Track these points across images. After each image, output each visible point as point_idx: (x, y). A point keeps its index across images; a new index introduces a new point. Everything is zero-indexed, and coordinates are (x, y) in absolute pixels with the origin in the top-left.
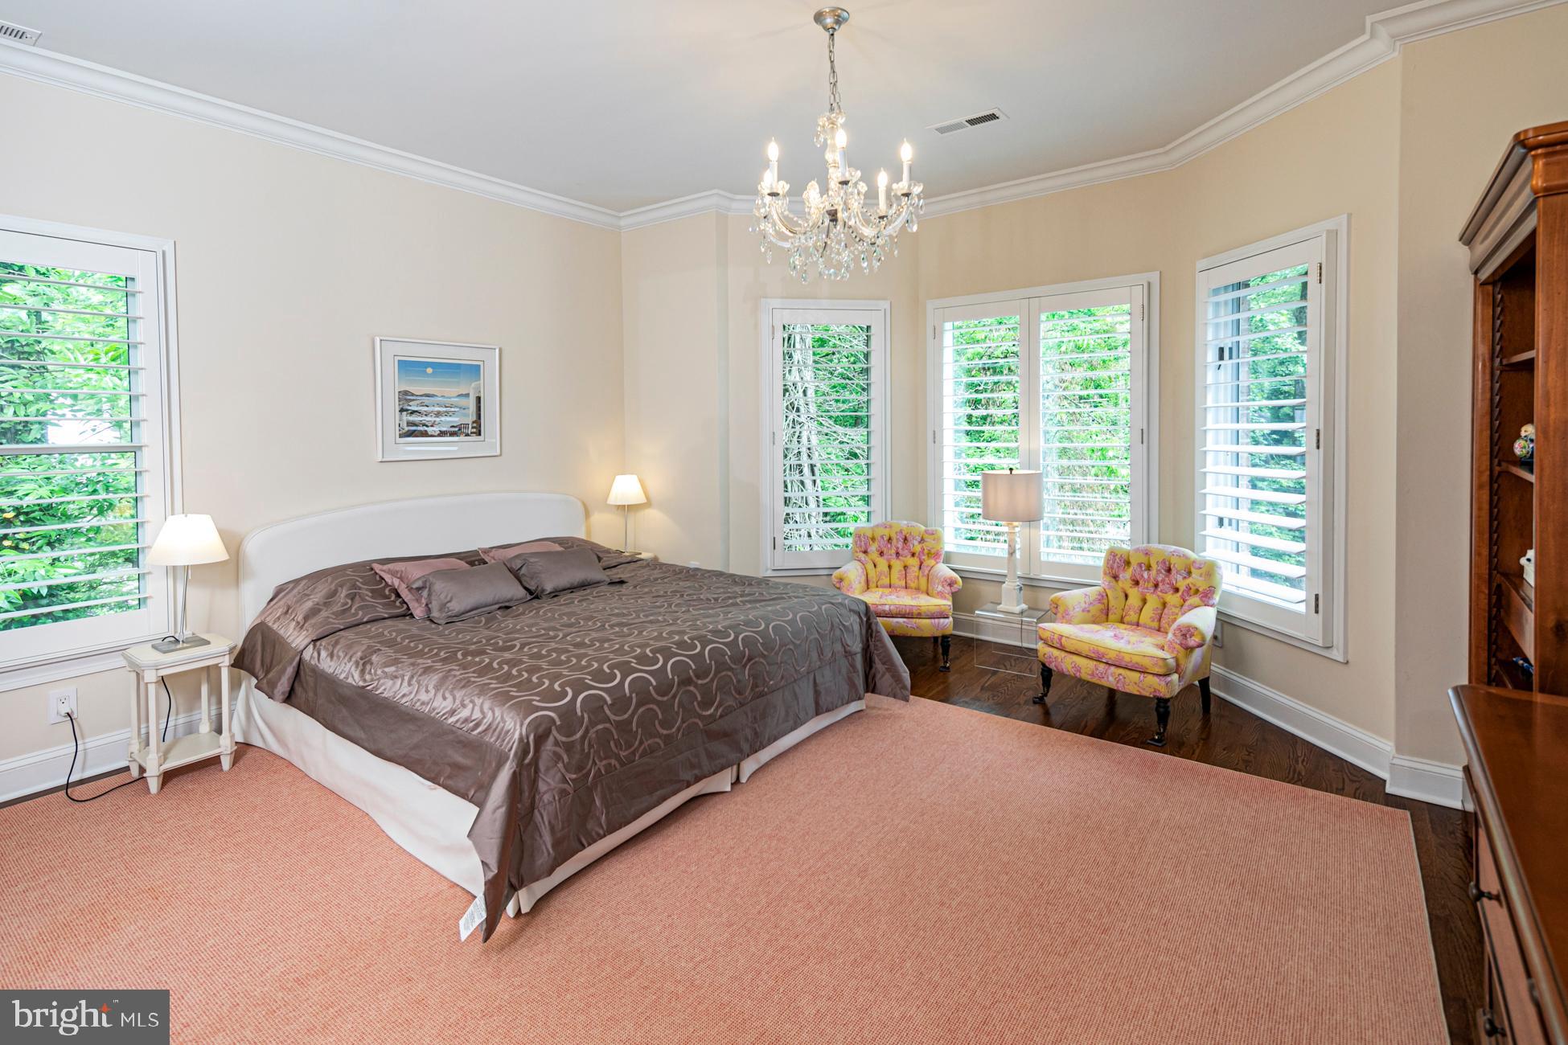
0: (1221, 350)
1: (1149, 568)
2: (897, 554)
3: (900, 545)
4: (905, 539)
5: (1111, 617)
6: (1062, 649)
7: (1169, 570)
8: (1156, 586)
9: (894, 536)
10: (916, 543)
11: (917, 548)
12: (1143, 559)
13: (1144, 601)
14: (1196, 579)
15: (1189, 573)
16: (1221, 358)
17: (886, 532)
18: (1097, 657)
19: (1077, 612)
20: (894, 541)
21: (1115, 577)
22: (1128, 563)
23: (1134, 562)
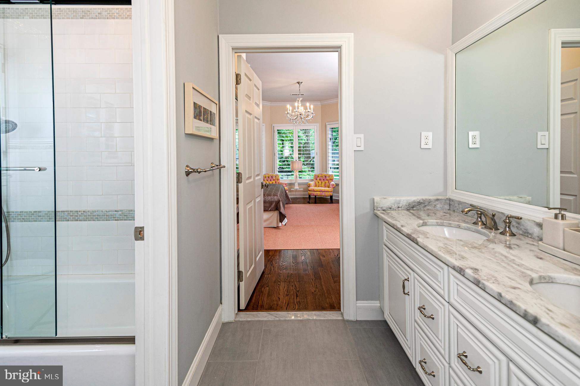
0: (330, 139)
1: (322, 177)
2: (270, 180)
3: (271, 178)
4: (272, 177)
5: (317, 186)
6: (314, 191)
7: (325, 177)
8: (324, 180)
9: (269, 176)
10: (274, 177)
11: (275, 178)
12: (321, 175)
13: (322, 183)
14: (331, 178)
15: (329, 177)
16: (330, 140)
17: (268, 176)
18: (321, 191)
19: (313, 185)
20: (270, 178)
21: (316, 179)
22: (318, 176)
23: (319, 176)
